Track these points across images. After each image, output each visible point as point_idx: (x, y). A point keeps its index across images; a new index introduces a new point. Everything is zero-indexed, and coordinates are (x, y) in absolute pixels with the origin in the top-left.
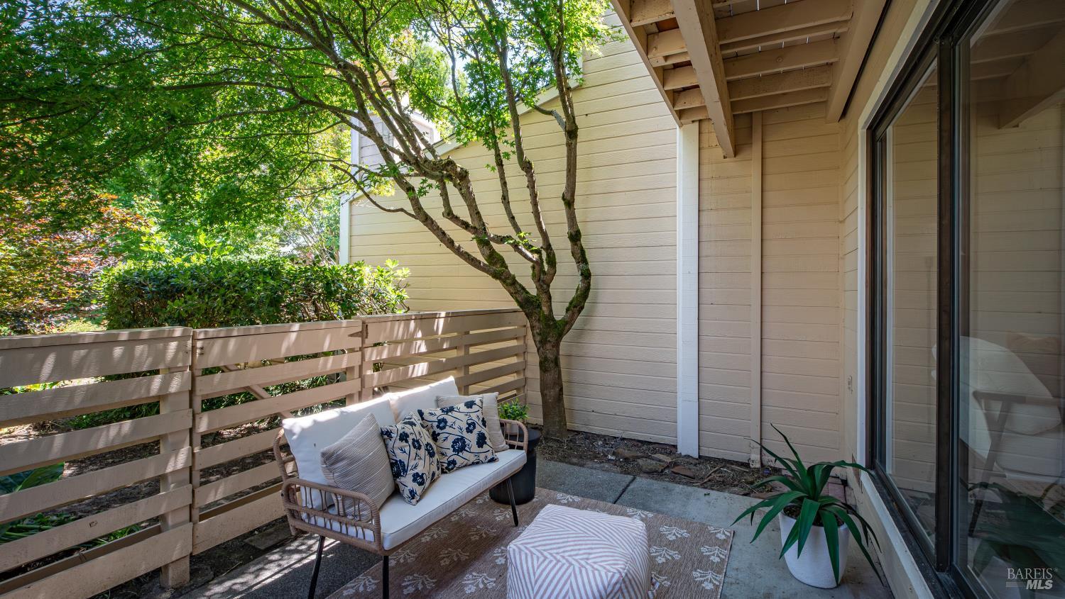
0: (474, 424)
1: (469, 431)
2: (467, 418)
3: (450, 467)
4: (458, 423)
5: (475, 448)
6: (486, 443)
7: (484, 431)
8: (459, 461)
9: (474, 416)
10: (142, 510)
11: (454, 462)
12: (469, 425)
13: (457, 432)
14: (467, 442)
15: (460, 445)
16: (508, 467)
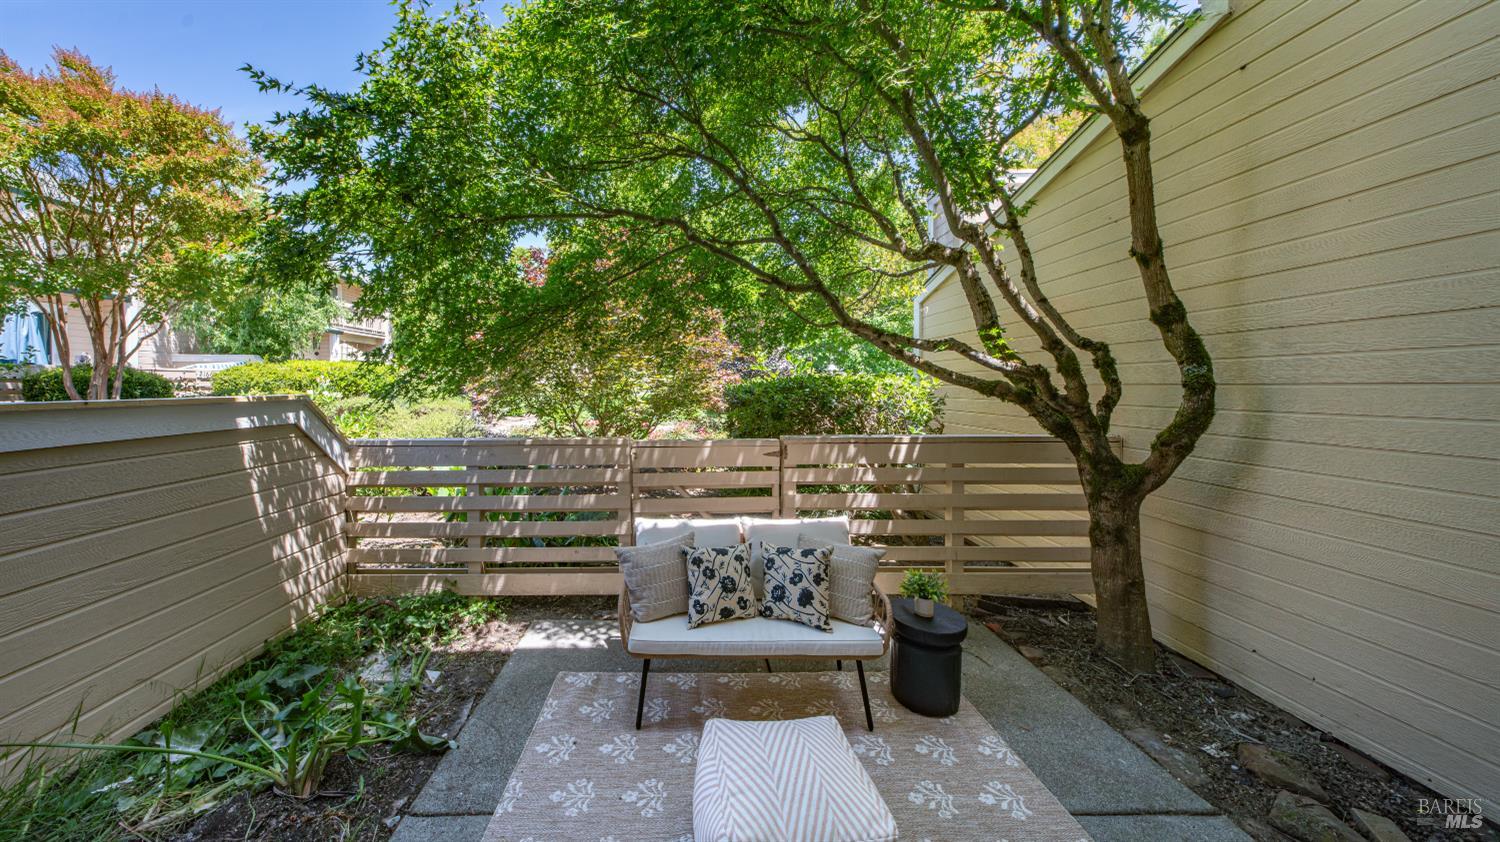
0: (800, 577)
1: (793, 582)
2: (795, 566)
3: (766, 613)
4: (784, 568)
5: (795, 604)
6: (811, 604)
7: (813, 588)
8: (777, 612)
9: (804, 568)
10: (602, 554)
11: (769, 609)
12: (795, 575)
13: (779, 577)
14: (787, 594)
15: (780, 594)
16: (833, 645)
